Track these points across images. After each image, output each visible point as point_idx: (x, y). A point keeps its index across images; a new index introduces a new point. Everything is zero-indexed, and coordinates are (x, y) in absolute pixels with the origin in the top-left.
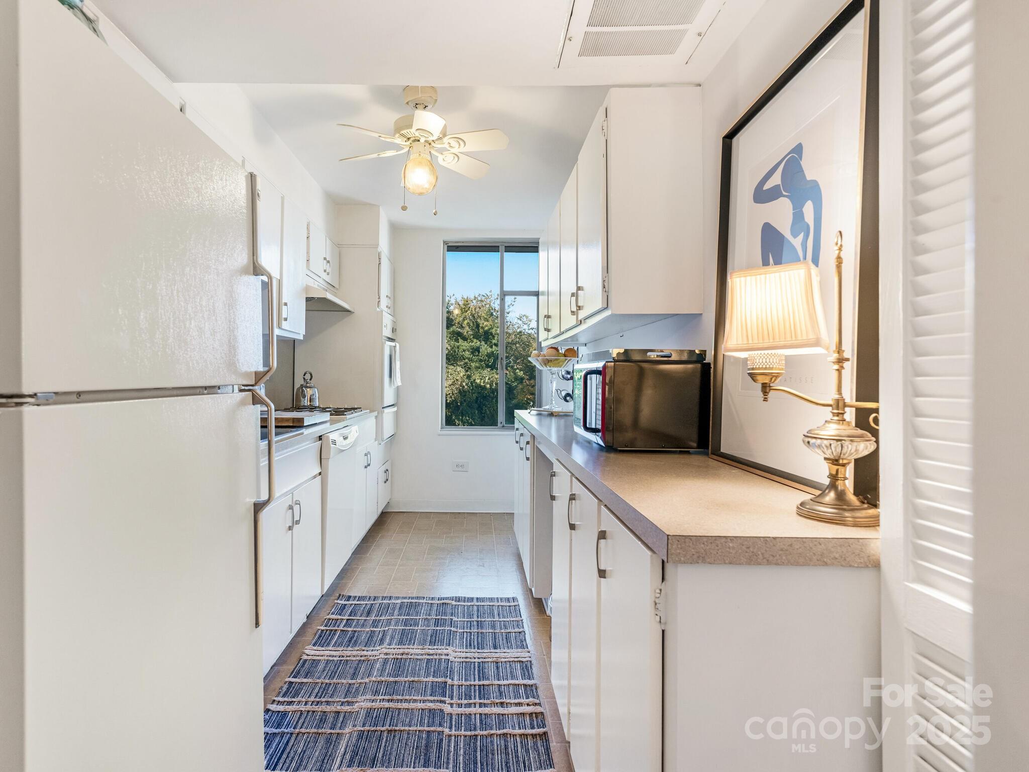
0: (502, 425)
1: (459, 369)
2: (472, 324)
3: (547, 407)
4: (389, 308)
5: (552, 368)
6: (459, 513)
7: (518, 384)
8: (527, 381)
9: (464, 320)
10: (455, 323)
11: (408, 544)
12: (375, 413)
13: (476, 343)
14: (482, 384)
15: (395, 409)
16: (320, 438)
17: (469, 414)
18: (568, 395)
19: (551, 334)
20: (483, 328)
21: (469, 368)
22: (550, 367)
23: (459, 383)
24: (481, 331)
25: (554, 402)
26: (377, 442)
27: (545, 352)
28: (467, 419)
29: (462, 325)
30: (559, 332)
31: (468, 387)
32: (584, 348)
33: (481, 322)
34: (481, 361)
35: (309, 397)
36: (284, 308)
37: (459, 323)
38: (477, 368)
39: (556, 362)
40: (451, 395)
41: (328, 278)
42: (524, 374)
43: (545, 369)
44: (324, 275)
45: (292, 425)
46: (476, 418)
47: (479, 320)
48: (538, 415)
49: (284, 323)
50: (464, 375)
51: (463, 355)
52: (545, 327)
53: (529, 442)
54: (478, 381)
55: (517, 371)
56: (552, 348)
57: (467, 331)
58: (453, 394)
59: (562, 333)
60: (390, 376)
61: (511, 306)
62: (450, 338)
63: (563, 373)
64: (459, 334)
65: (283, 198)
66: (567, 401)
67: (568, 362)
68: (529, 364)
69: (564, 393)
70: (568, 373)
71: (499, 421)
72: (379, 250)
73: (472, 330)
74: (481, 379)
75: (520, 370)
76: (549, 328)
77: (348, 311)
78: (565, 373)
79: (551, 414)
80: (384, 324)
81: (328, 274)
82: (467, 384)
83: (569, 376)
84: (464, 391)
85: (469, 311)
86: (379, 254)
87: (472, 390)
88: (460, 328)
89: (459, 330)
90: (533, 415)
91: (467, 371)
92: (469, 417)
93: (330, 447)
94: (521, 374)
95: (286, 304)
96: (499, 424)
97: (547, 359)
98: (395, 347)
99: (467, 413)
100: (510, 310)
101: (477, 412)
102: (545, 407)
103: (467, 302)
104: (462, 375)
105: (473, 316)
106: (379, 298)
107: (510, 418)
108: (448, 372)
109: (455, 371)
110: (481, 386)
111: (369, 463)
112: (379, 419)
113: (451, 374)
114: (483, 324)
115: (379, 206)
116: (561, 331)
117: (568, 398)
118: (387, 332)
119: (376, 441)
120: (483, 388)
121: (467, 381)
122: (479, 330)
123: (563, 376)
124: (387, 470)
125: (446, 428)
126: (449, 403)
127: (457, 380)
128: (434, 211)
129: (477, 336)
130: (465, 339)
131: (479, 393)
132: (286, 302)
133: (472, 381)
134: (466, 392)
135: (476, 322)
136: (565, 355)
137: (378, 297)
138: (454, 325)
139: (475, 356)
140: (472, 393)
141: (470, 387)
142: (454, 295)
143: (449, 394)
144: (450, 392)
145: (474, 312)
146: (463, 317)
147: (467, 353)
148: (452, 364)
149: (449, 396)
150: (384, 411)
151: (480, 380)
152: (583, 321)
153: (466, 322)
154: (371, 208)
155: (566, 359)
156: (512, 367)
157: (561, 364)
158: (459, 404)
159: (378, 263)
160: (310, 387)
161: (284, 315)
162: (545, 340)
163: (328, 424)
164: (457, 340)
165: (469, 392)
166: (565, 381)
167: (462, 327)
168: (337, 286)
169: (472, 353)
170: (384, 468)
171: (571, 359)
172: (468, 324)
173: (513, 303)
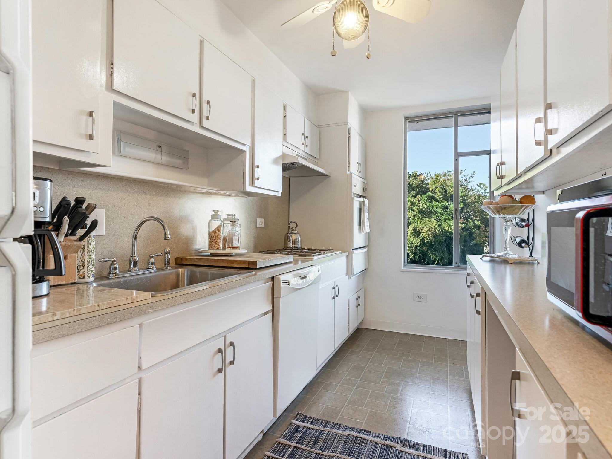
0: (457, 265)
1: (433, 220)
2: (441, 190)
3: (501, 254)
4: (360, 172)
5: (506, 216)
6: (419, 335)
7: (476, 230)
8: (483, 228)
9: (436, 188)
10: (430, 190)
11: (370, 362)
12: (346, 254)
13: (445, 203)
14: (450, 230)
15: (365, 250)
16: (273, 278)
17: (440, 251)
18: (523, 241)
19: (505, 181)
20: (450, 192)
21: (440, 220)
22: (504, 214)
23: (433, 230)
24: (448, 195)
25: (508, 249)
26: (348, 276)
27: (498, 200)
28: (438, 254)
29: (434, 192)
30: (515, 175)
31: (439, 232)
32: (542, 196)
33: (449, 189)
34: (449, 215)
35: (293, 241)
36: (256, 170)
37: (432, 190)
38: (445, 220)
39: (510, 209)
40: (427, 237)
41: (307, 150)
42: (481, 223)
43: (498, 218)
44: (303, 147)
45: (248, 267)
46: (446, 253)
47: (447, 188)
48: (491, 261)
49: (256, 181)
50: (436, 225)
51: (437, 210)
52: (498, 175)
53: (479, 294)
54: (446, 228)
55: (475, 221)
56: (506, 195)
57: (438, 195)
58: (429, 237)
59: (520, 176)
60: (360, 224)
61: (471, 178)
62: (426, 201)
63: (518, 221)
64: (433, 198)
65: (254, 81)
66: (522, 247)
67: (524, 209)
68: (485, 217)
69: (518, 240)
70: (523, 220)
71: (454, 262)
72: (349, 126)
73: (442, 194)
74: (449, 227)
75: (478, 221)
76: (503, 175)
77: (326, 175)
78: (519, 221)
79: (505, 262)
80: (353, 184)
81: (307, 146)
82: (438, 231)
83: (524, 224)
84: (436, 235)
85: (439, 183)
86: (349, 129)
87: (442, 234)
88: (433, 193)
89: (433, 195)
90: (485, 261)
91: (438, 222)
92: (440, 252)
93: (280, 288)
94: (479, 223)
95: (258, 167)
96: (454, 264)
97: (500, 207)
98: (364, 202)
99: (439, 249)
100: (470, 180)
101: (446, 249)
102: (498, 254)
103: (437, 176)
104: (434, 224)
105: (443, 185)
106: (349, 164)
107: (464, 261)
108: (425, 223)
109: (430, 222)
110: (449, 232)
111: (337, 294)
112: (349, 259)
113: (427, 224)
114: (450, 190)
115: (349, 92)
116: (519, 173)
117: (523, 245)
118: (359, 191)
119: (346, 275)
120: (450, 233)
121: (438, 228)
122: (447, 194)
123: (517, 224)
124: (359, 297)
125: (409, 266)
126: (426, 243)
127: (431, 228)
128: (366, 54)
129: (445, 198)
130: (437, 201)
131: (447, 237)
132: (258, 165)
133: (442, 229)
134: (438, 236)
135: (445, 189)
136: (521, 202)
137: (347, 163)
138: (429, 191)
139: (444, 212)
140: (442, 237)
141: (440, 232)
142: (430, 172)
143: (426, 237)
144: (427, 236)
145: (443, 183)
146: (435, 186)
147: (439, 209)
148: (428, 218)
149: (426, 238)
150: (353, 252)
151: (447, 228)
152: (554, 151)
153: (437, 189)
154: (341, 94)
155: (522, 206)
156: (471, 219)
157: (516, 211)
158: (433, 244)
159: (348, 136)
160: (294, 233)
161: (256, 176)
162: (498, 189)
163: (292, 265)
164: (431, 202)
165: (440, 236)
166: (519, 228)
167: (434, 193)
168: (318, 157)
169: (443, 209)
170: (356, 296)
171: (528, 206)
172: (439, 191)
173: (473, 176)
